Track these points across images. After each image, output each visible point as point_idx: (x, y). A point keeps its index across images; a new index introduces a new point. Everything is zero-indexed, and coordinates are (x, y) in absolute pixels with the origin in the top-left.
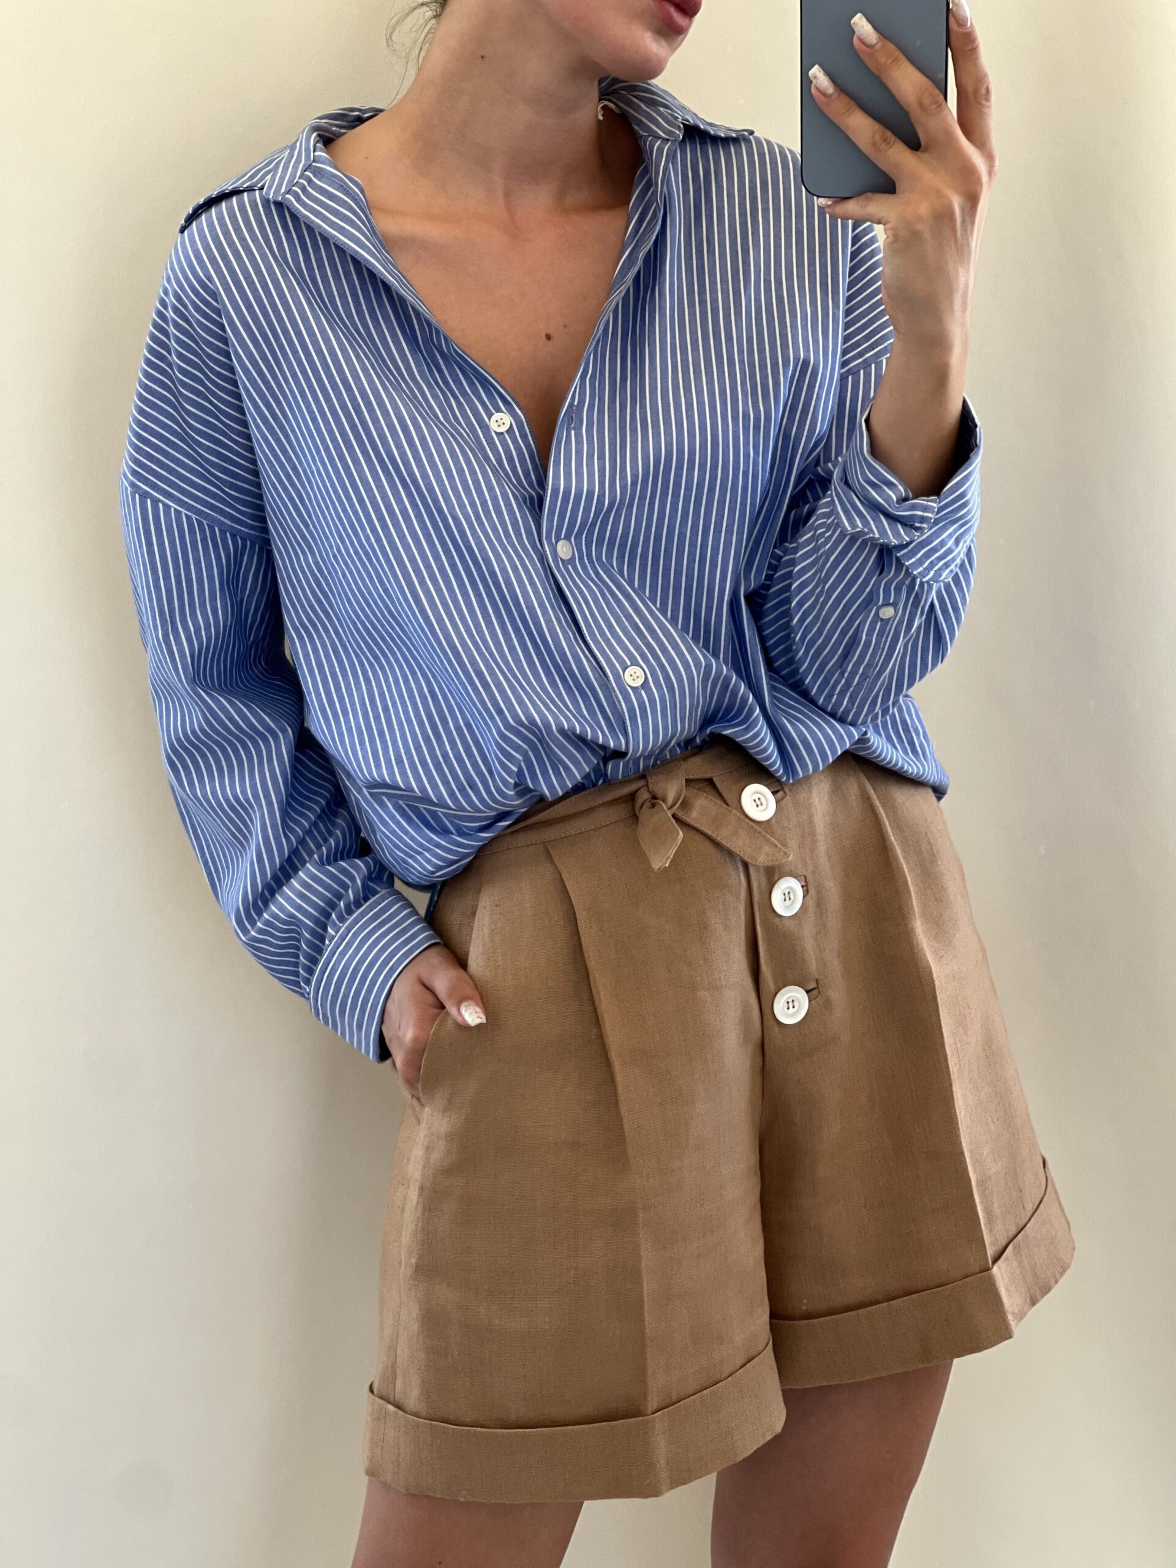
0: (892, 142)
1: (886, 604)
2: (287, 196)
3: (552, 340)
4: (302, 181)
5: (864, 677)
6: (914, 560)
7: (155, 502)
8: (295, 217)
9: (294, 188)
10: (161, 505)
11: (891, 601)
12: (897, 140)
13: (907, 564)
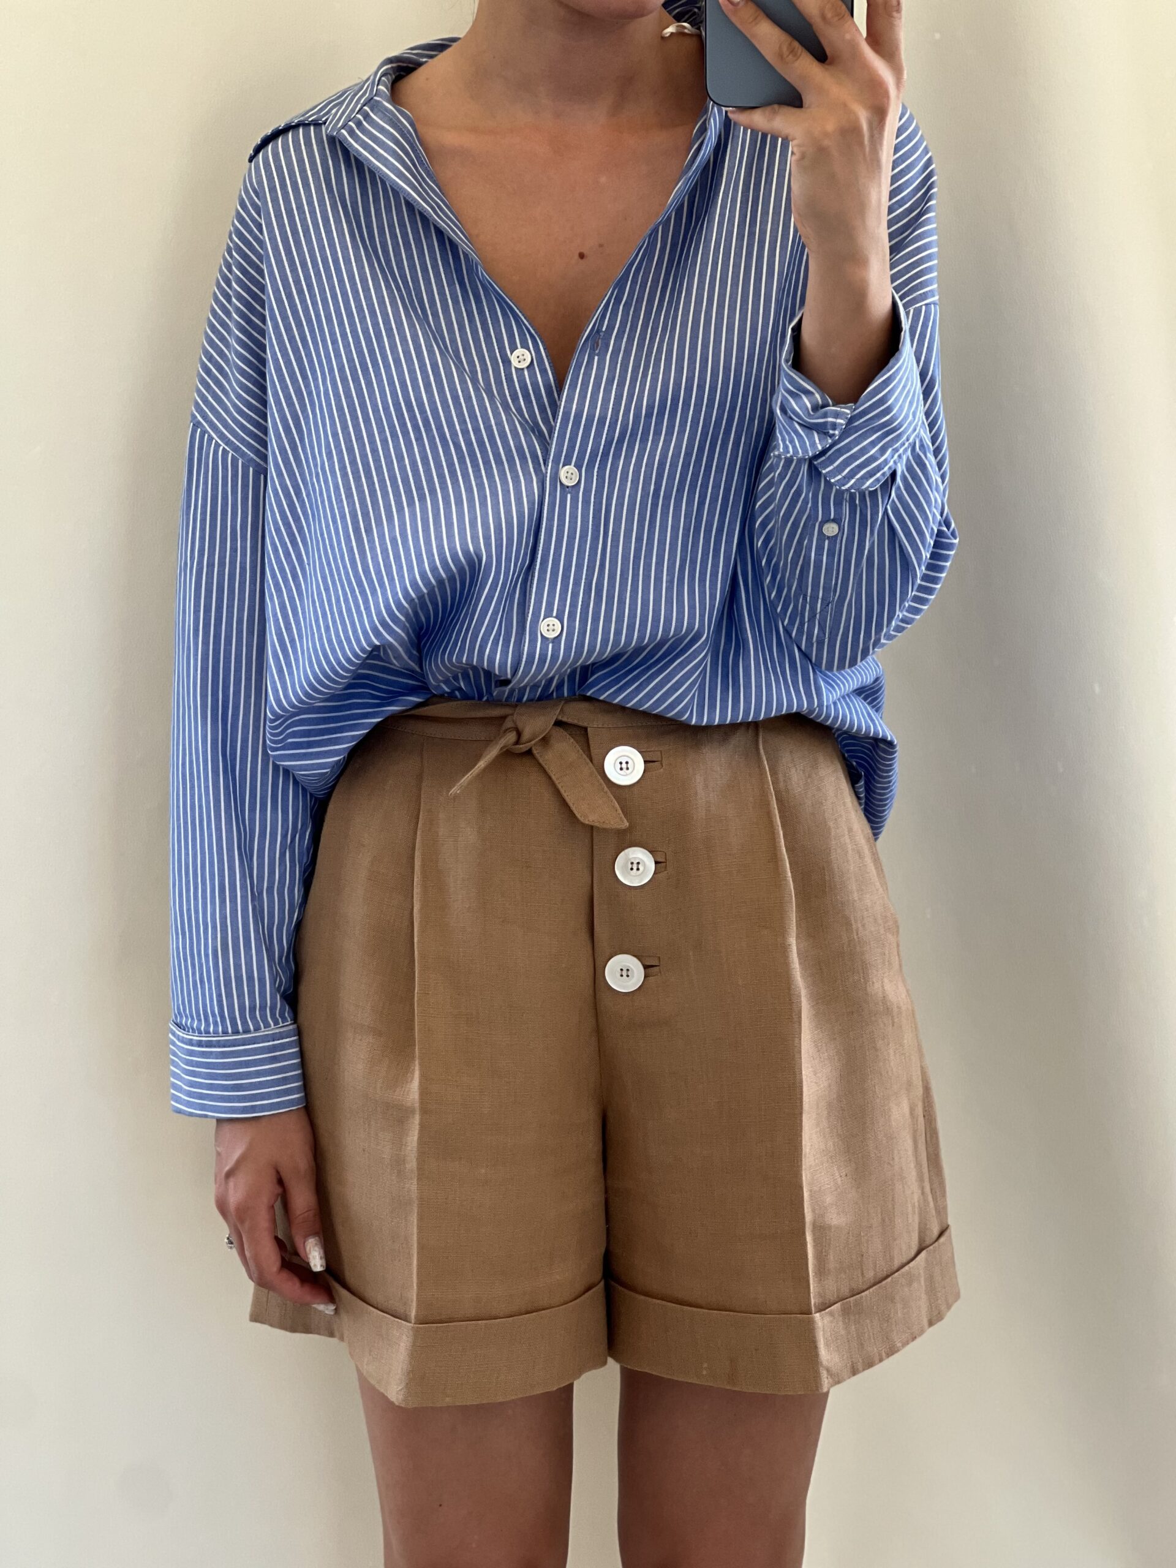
0: (799, 54)
1: (826, 520)
2: (343, 131)
3: (584, 260)
4: (359, 116)
5: (826, 603)
6: (831, 468)
7: (204, 432)
8: (346, 152)
9: (351, 123)
10: (206, 435)
11: (832, 517)
12: (804, 50)
13: (824, 472)
